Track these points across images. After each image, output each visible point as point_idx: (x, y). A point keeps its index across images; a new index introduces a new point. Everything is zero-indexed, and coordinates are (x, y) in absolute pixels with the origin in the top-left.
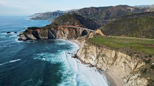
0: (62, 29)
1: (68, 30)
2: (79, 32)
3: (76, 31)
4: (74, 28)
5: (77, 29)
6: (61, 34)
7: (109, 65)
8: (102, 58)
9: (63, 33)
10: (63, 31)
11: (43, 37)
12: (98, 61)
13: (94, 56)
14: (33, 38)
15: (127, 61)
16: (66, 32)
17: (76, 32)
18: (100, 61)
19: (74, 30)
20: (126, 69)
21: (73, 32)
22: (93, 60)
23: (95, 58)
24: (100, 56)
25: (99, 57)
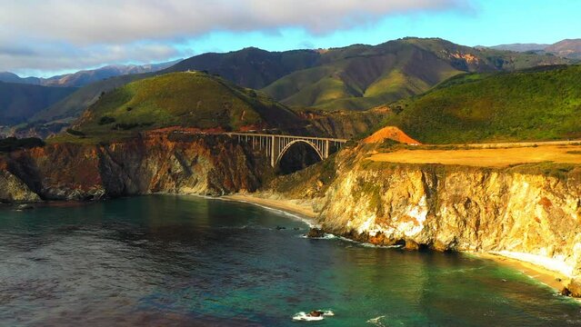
0: (170, 145)
1: (208, 152)
2: (265, 157)
3: (245, 152)
4: (234, 141)
5: (250, 143)
6: (169, 171)
7: (484, 229)
8: (452, 210)
9: (178, 165)
10: (176, 154)
11: (73, 189)
12: (437, 222)
13: (417, 208)
14: (19, 196)
15: (550, 196)
16: (195, 162)
17: (250, 159)
18: (445, 220)
19: (238, 146)
20: (554, 223)
21: (234, 160)
22: (416, 223)
23: (425, 212)
24: (444, 204)
25: (439, 209)
